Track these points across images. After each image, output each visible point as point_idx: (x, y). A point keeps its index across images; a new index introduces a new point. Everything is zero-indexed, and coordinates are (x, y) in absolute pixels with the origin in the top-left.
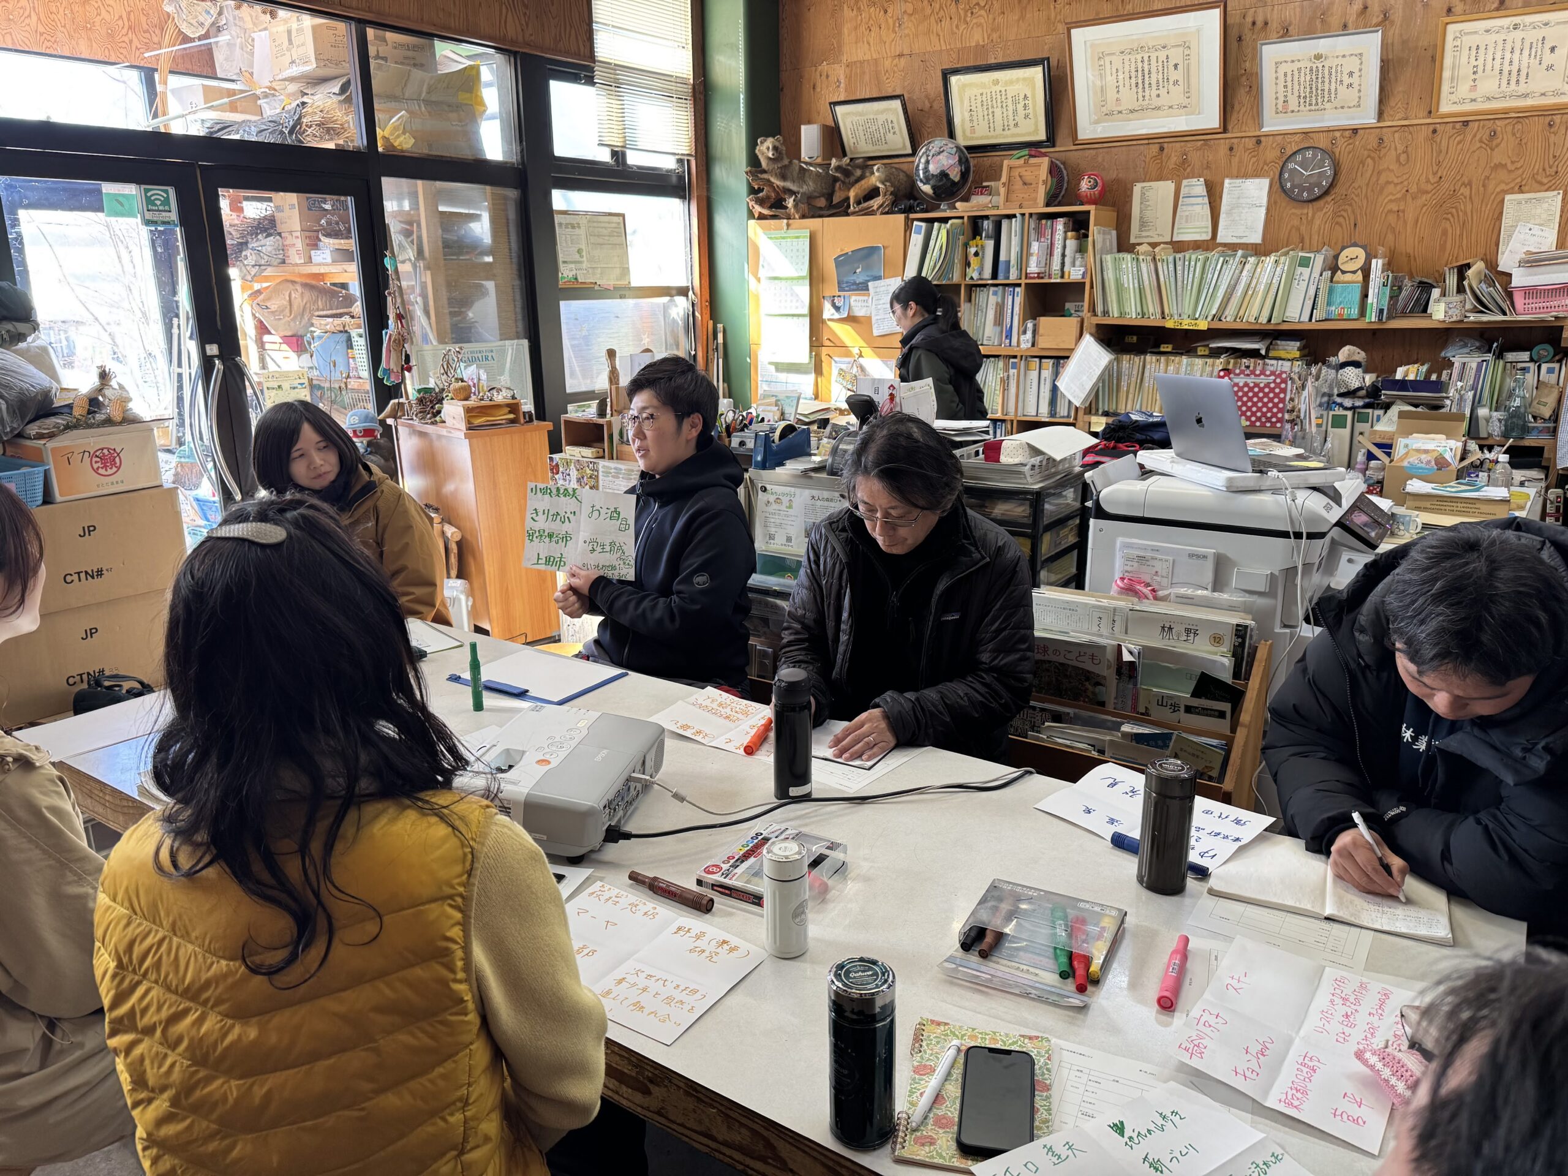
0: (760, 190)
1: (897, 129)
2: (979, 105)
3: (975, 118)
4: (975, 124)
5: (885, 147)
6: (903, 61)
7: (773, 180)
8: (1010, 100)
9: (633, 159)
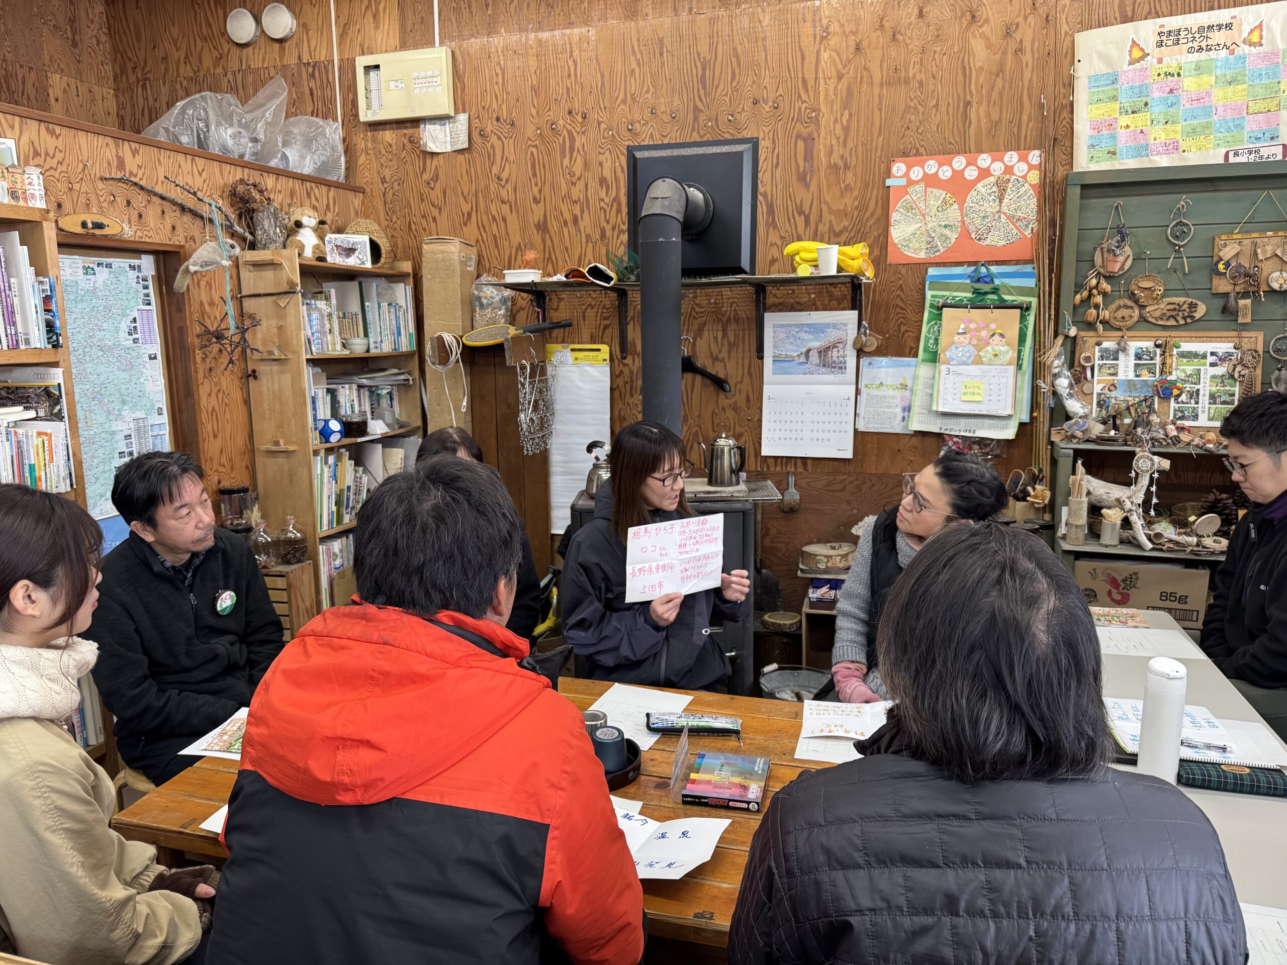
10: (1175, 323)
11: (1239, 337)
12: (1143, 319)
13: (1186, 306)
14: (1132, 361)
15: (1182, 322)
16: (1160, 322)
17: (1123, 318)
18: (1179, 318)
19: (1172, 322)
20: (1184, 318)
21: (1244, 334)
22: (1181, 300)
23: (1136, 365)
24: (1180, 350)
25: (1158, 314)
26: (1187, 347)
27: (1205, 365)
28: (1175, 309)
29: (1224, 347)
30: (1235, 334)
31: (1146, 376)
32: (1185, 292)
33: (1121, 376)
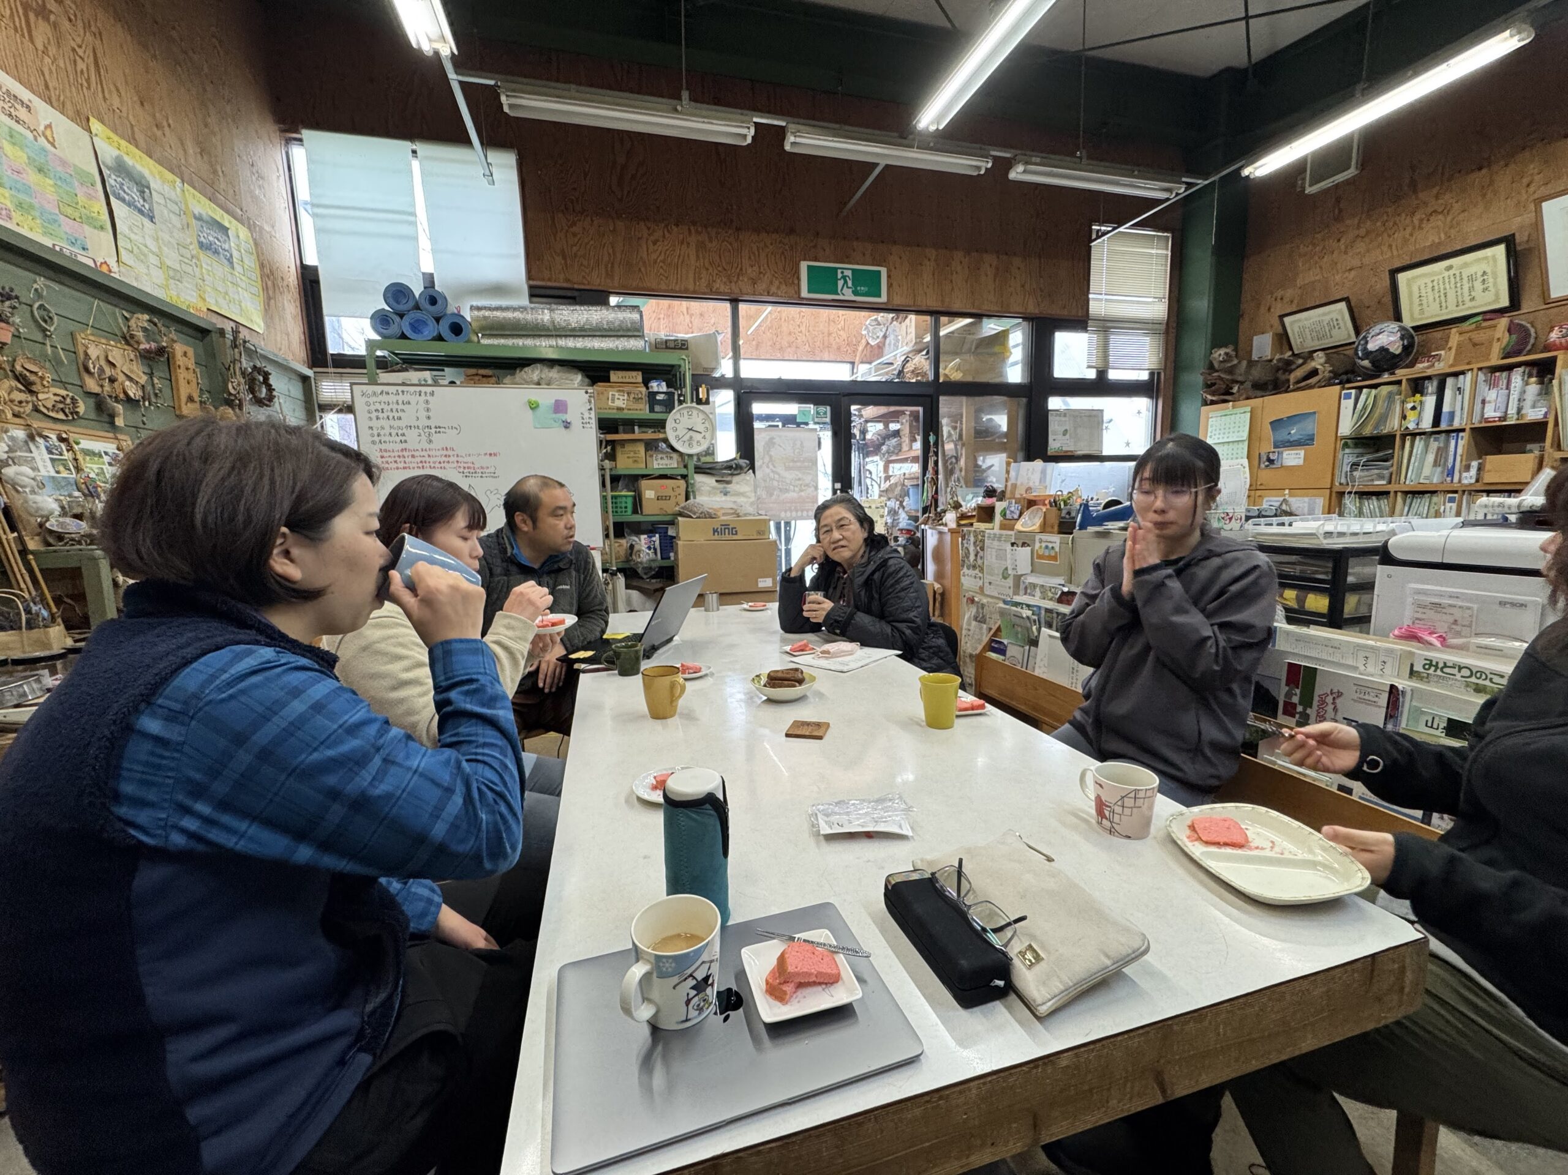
0: (1213, 384)
1: (1342, 325)
2: (1430, 290)
3: (1424, 302)
4: (1425, 306)
5: (1331, 340)
6: (1353, 273)
7: (1223, 376)
8: (1465, 279)
9: (1113, 375)
10: (64, 417)
11: (117, 438)
12: (36, 409)
13: (68, 401)
14: (47, 456)
15: (70, 418)
16: (51, 414)
17: (20, 402)
18: (67, 411)
19: (61, 416)
20: (72, 413)
21: (120, 436)
22: (63, 392)
23: (52, 460)
24: (81, 446)
25: (50, 406)
26: (86, 444)
27: (104, 463)
28: (61, 402)
29: (111, 448)
30: (111, 435)
31: (65, 474)
32: (64, 384)
33: (43, 472)
